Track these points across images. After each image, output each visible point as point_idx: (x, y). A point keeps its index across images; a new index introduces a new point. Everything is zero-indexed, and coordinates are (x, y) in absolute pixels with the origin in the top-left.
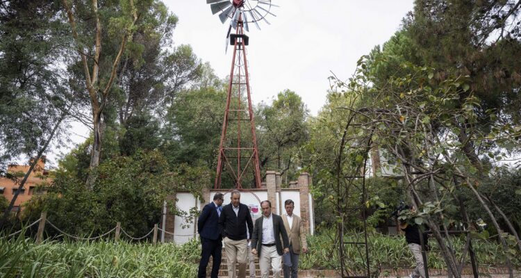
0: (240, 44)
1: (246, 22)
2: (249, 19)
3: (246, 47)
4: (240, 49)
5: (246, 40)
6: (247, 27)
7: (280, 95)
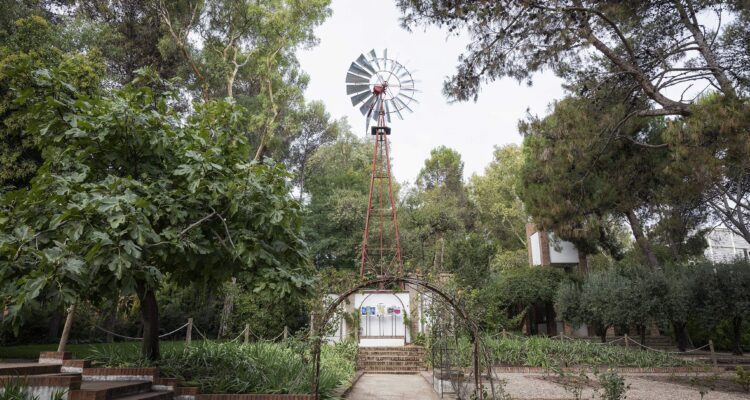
0: (381, 134)
1: (388, 113)
2: (391, 108)
3: (388, 136)
4: (381, 140)
5: (388, 131)
6: (389, 115)
7: (434, 153)
